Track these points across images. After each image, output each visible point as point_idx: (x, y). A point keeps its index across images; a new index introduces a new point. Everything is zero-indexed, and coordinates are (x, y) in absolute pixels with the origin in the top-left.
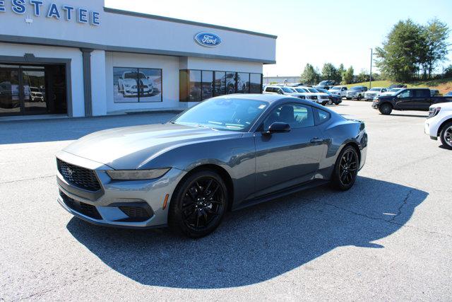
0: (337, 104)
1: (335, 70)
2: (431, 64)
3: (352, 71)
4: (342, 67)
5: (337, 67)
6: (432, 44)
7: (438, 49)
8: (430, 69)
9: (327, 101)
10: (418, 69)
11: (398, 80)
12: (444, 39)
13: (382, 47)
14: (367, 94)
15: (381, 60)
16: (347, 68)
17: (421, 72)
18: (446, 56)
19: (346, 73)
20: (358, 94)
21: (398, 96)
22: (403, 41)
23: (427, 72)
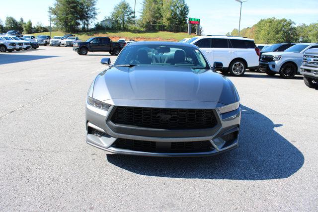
0: (35, 49)
1: (17, 22)
2: (87, 21)
3: (30, 24)
4: (22, 20)
5: (18, 20)
6: (87, 8)
7: (91, 12)
8: (87, 25)
9: (29, 47)
10: (79, 24)
11: (67, 31)
12: (94, 5)
13: (54, 7)
14: (52, 41)
15: (54, 16)
16: (26, 21)
17: (81, 26)
18: (96, 17)
19: (26, 26)
20: (45, 41)
21: (91, 42)
22: (69, 4)
23: (86, 26)
